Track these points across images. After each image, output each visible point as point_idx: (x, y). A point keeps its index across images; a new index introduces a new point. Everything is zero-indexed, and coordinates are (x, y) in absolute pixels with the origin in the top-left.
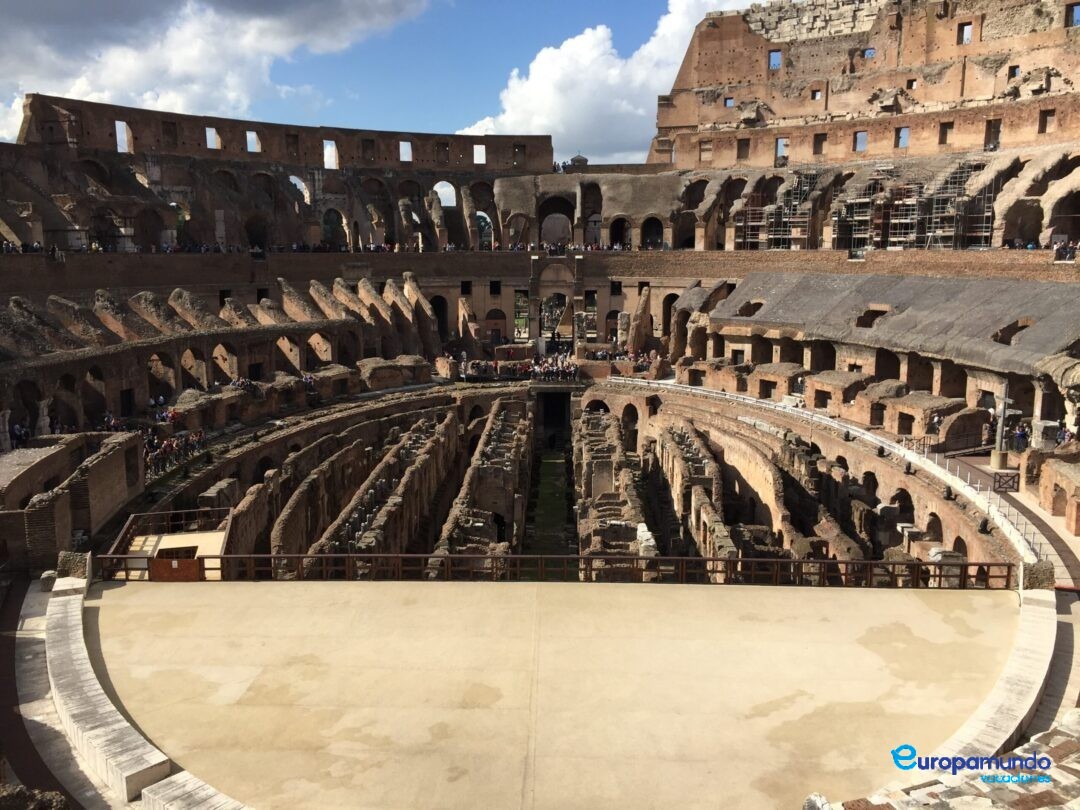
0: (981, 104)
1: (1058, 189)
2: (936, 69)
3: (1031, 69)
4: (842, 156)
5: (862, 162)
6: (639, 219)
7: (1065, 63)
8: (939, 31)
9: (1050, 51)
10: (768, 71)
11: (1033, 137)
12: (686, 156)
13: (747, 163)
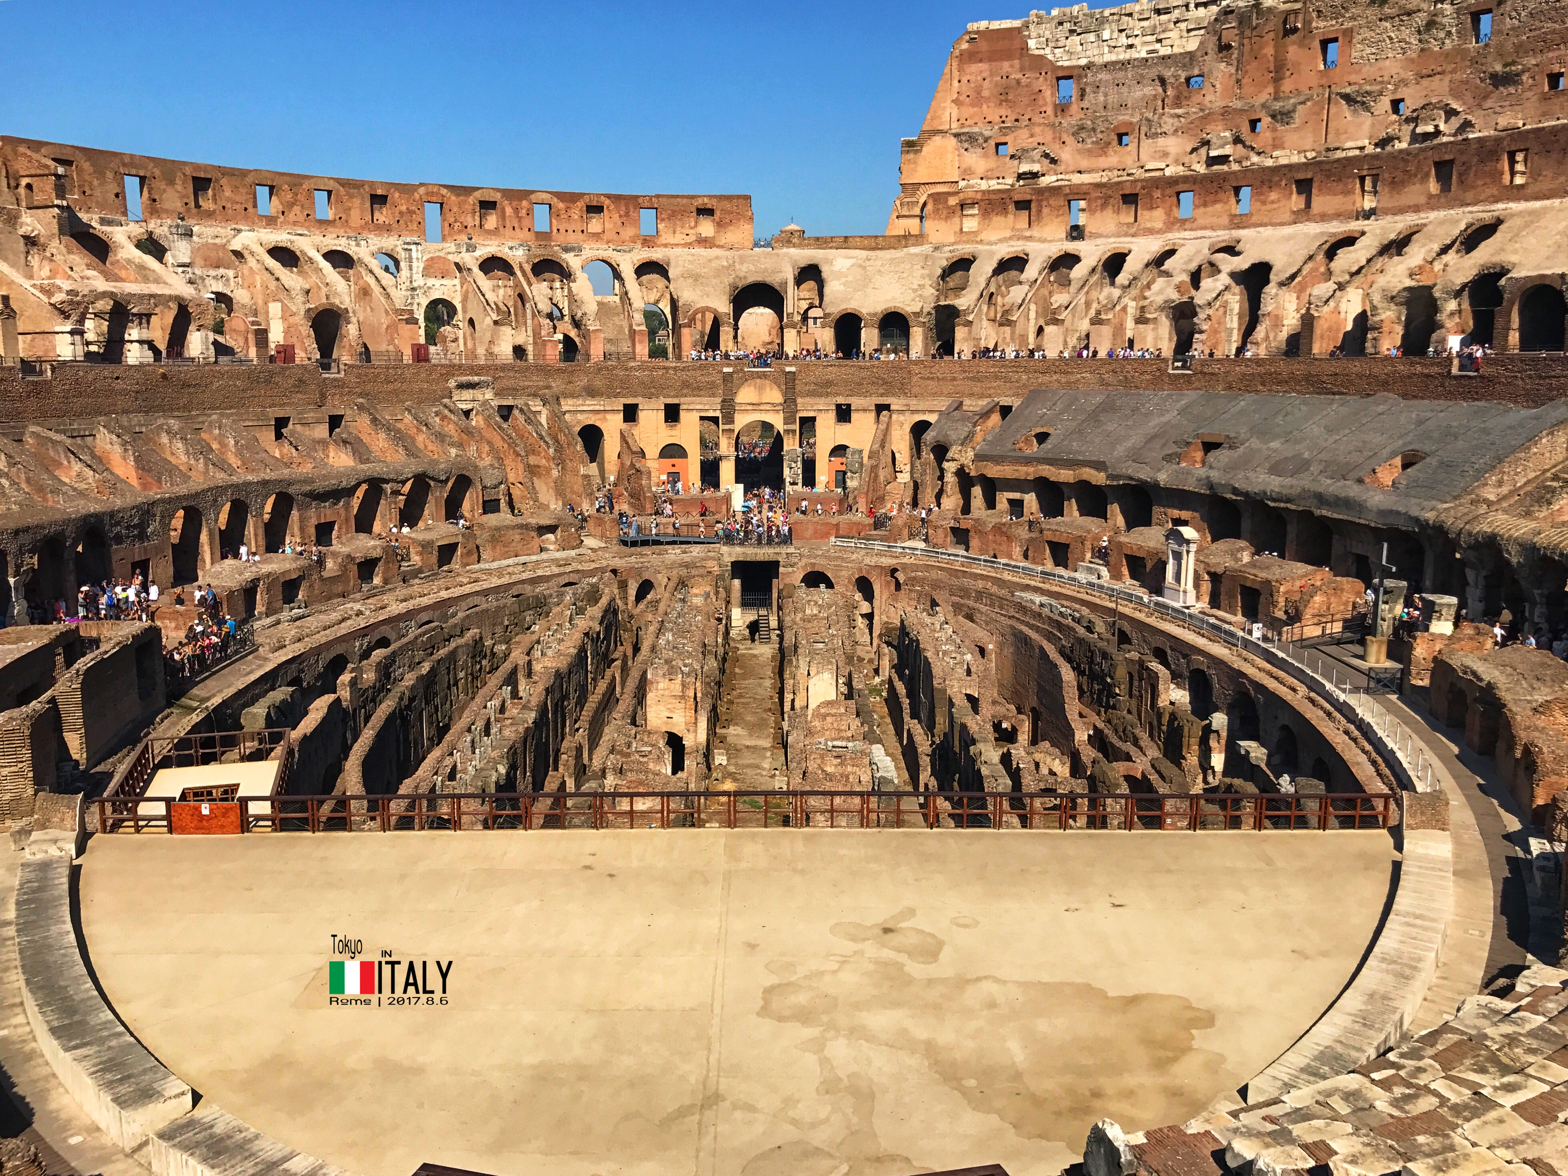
0: (1351, 153)
2: (1291, 103)
3: (1419, 104)
4: (1159, 225)
5: (1187, 234)
6: (875, 314)
7: (1468, 96)
8: (1293, 51)
9: (1448, 78)
10: (1056, 106)
11: (1422, 200)
12: (942, 225)
13: (1028, 234)
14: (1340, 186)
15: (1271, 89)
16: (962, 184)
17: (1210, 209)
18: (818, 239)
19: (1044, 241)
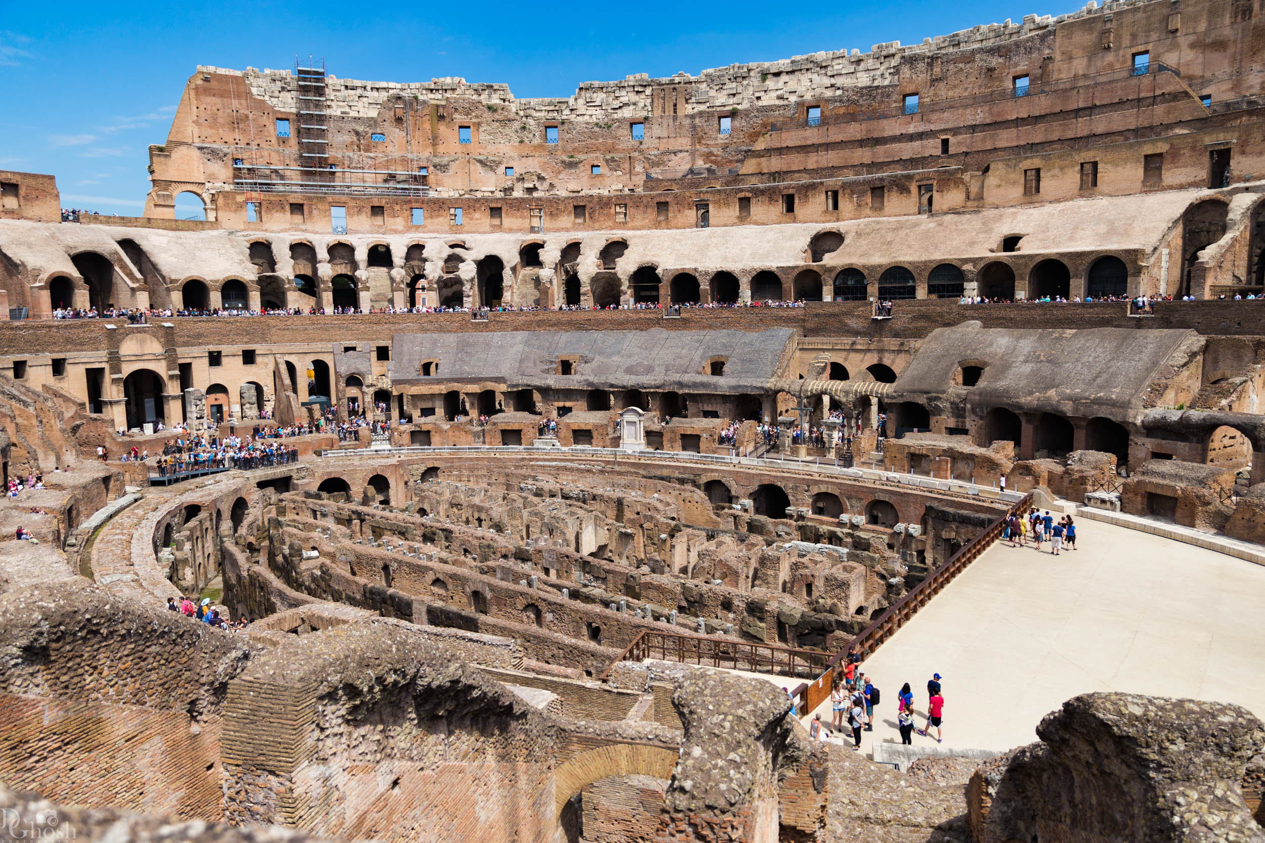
0: (486, 194)
1: (626, 266)
2: (445, 160)
3: (523, 172)
4: (400, 228)
5: (422, 235)
6: (217, 281)
7: (549, 170)
8: (442, 129)
9: (537, 160)
10: (278, 138)
11: (570, 225)
12: (232, 215)
13: (303, 227)
14: (519, 214)
15: (431, 149)
16: (208, 185)
17: (435, 220)
18: (123, 218)
19: (317, 233)
